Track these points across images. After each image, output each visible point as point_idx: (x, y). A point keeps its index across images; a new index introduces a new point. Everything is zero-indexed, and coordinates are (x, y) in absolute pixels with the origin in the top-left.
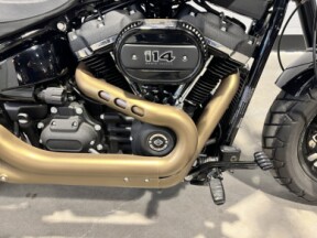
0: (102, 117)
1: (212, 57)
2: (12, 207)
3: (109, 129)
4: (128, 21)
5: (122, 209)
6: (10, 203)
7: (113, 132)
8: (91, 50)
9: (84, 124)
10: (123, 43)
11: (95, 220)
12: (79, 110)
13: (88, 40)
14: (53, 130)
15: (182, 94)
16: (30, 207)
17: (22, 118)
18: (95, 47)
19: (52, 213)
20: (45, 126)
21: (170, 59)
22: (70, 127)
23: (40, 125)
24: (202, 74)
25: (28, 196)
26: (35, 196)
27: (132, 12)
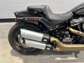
0: (73, 37)
5: (70, 56)
6: (45, 57)
11: (66, 59)
25: (48, 55)
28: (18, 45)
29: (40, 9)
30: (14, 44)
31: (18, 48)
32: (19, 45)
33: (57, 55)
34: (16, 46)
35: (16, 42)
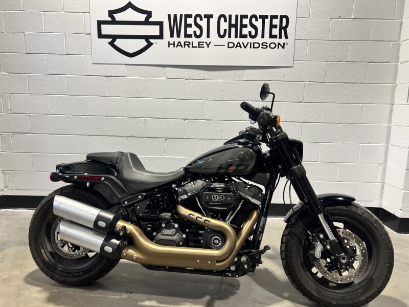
0: (187, 230)
1: (243, 201)
2: (117, 297)
3: (190, 238)
4: (205, 184)
6: (117, 295)
7: (191, 240)
8: (187, 195)
9: (177, 234)
10: (204, 191)
12: (176, 226)
13: (187, 191)
14: (162, 235)
15: (230, 217)
16: (129, 297)
17: (149, 227)
18: (189, 194)
19: (144, 301)
20: (157, 234)
21: (222, 198)
22: (171, 233)
23: (155, 233)
24: (239, 208)
25: (127, 292)
26: (131, 293)
27: (207, 181)
28: (47, 249)
29: (110, 159)
30: (40, 242)
31: (45, 257)
32: (50, 249)
33: (151, 296)
34: (43, 251)
35: (46, 240)
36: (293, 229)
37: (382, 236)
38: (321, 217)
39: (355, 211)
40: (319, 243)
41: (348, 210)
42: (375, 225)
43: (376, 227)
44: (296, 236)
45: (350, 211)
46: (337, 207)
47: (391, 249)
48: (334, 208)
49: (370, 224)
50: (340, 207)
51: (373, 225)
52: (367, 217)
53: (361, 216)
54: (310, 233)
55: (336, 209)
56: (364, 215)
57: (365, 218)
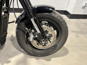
36: (20, 26)
37: (65, 29)
38: (32, 20)
39: (54, 16)
40: (32, 34)
41: (49, 16)
42: (63, 23)
43: (63, 25)
44: (21, 30)
45: (51, 16)
46: (44, 14)
47: (67, 34)
48: (42, 14)
49: (60, 23)
50: (46, 14)
51: (62, 23)
52: (59, 19)
53: (56, 19)
54: (27, 29)
55: (43, 15)
56: (58, 18)
57: (58, 20)
